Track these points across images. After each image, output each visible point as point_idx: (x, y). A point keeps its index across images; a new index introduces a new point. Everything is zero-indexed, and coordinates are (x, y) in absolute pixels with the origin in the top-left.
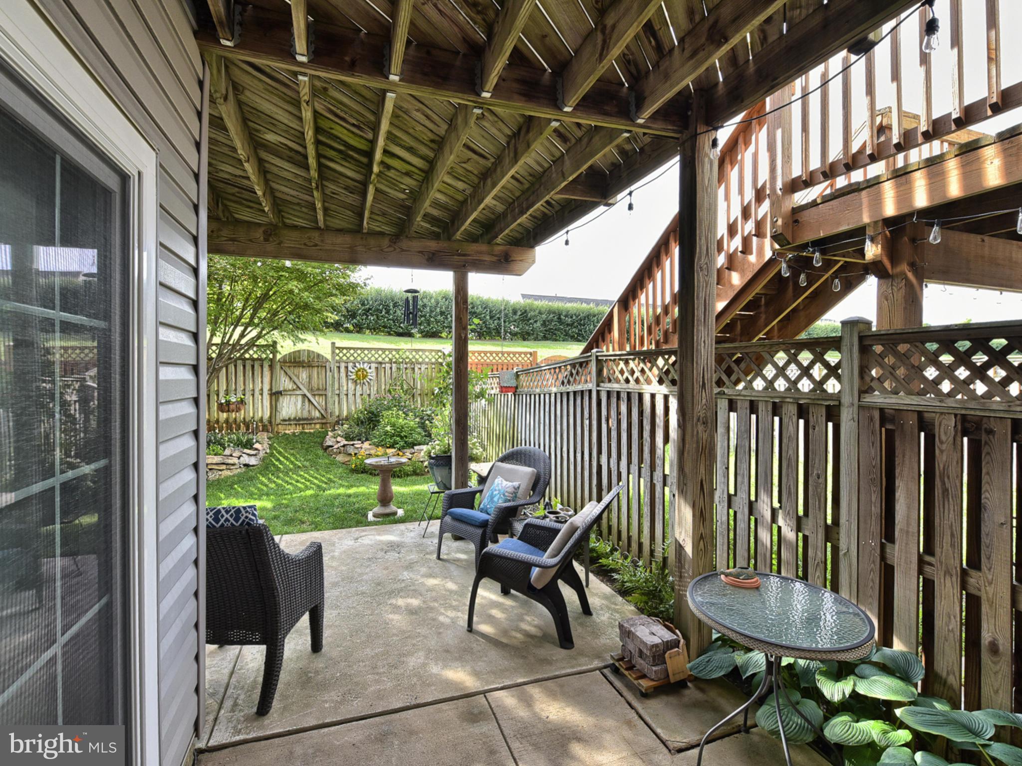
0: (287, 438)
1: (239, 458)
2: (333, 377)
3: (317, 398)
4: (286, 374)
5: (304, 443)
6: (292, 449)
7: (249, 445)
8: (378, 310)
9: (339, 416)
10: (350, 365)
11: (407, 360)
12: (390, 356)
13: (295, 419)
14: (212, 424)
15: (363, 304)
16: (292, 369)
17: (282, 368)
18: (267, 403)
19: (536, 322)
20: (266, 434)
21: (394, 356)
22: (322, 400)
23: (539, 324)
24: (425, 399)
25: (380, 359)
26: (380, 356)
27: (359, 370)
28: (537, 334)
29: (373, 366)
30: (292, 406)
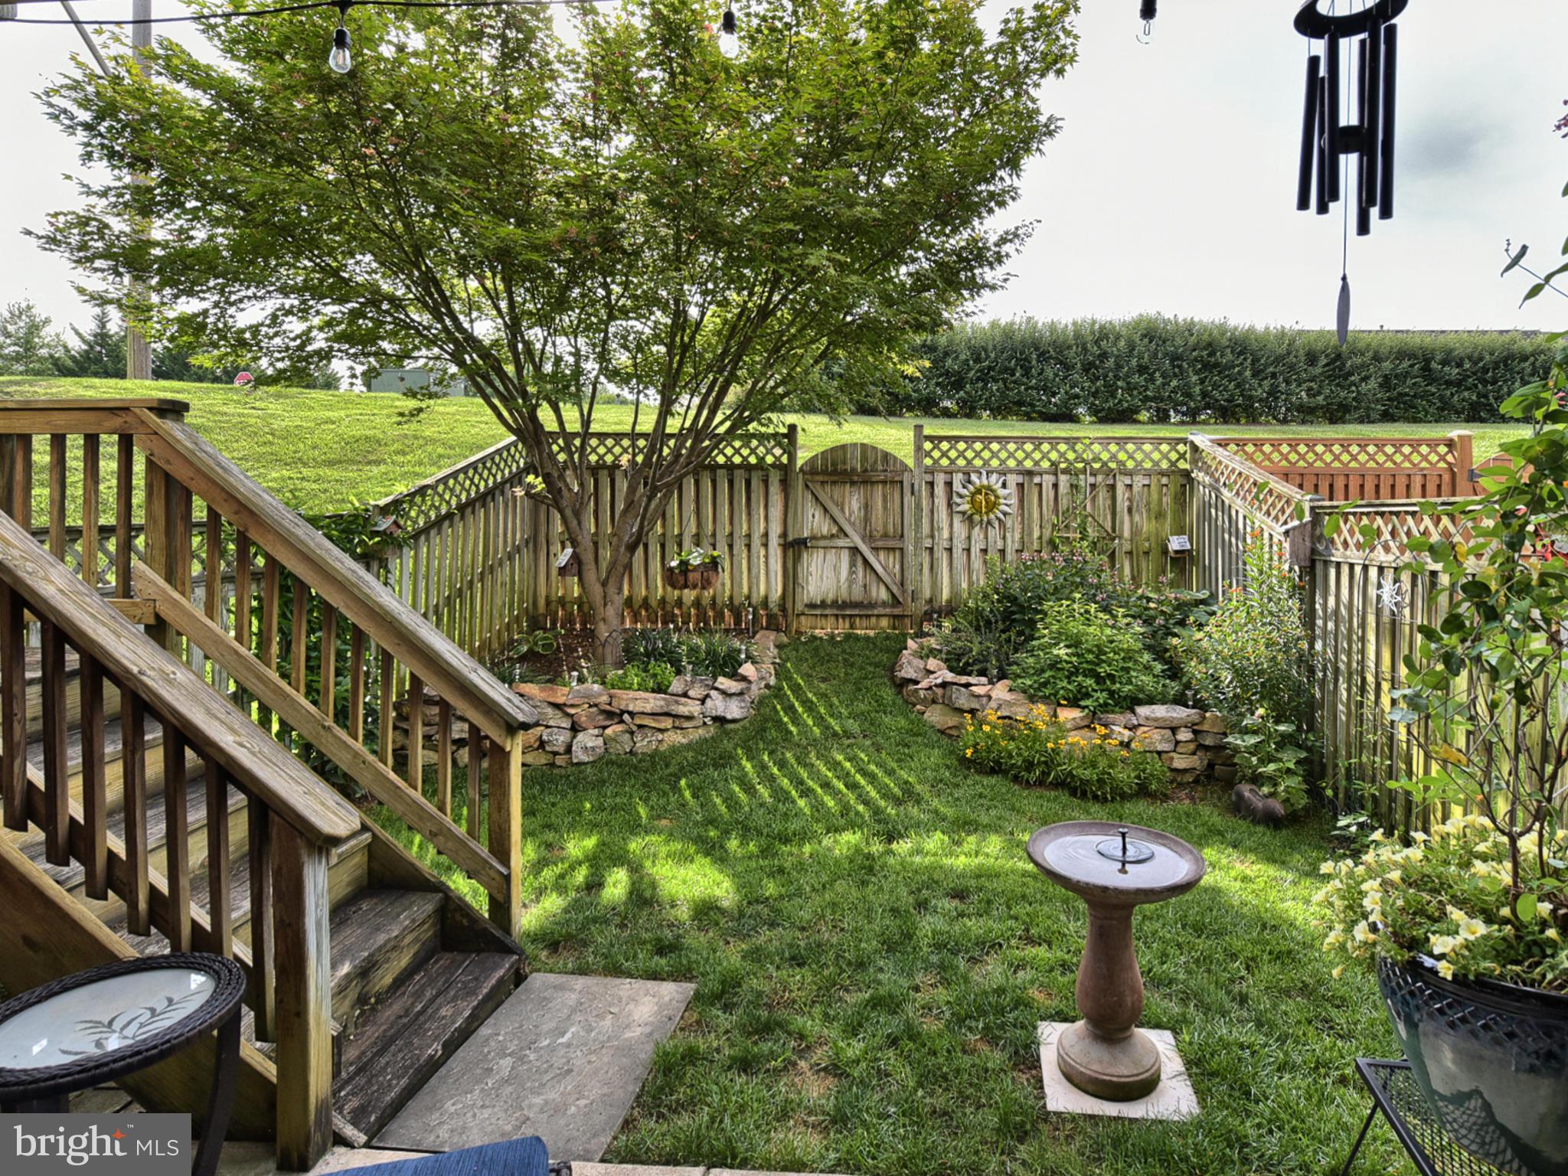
0: (816, 649)
1: (703, 701)
2: (919, 507)
3: (882, 555)
4: (817, 499)
5: (852, 665)
6: (824, 680)
7: (728, 665)
8: (1006, 370)
9: (930, 601)
10: (958, 479)
11: (1097, 466)
12: (1054, 456)
13: (835, 604)
14: (668, 608)
15: (978, 360)
16: (828, 488)
17: (807, 486)
18: (776, 565)
19: (1365, 379)
20: (772, 636)
21: (1062, 455)
22: (893, 562)
23: (1373, 384)
24: (1144, 565)
25: (1028, 464)
26: (1028, 456)
27: (978, 491)
28: (1368, 409)
29: (1013, 480)
30: (829, 573)
